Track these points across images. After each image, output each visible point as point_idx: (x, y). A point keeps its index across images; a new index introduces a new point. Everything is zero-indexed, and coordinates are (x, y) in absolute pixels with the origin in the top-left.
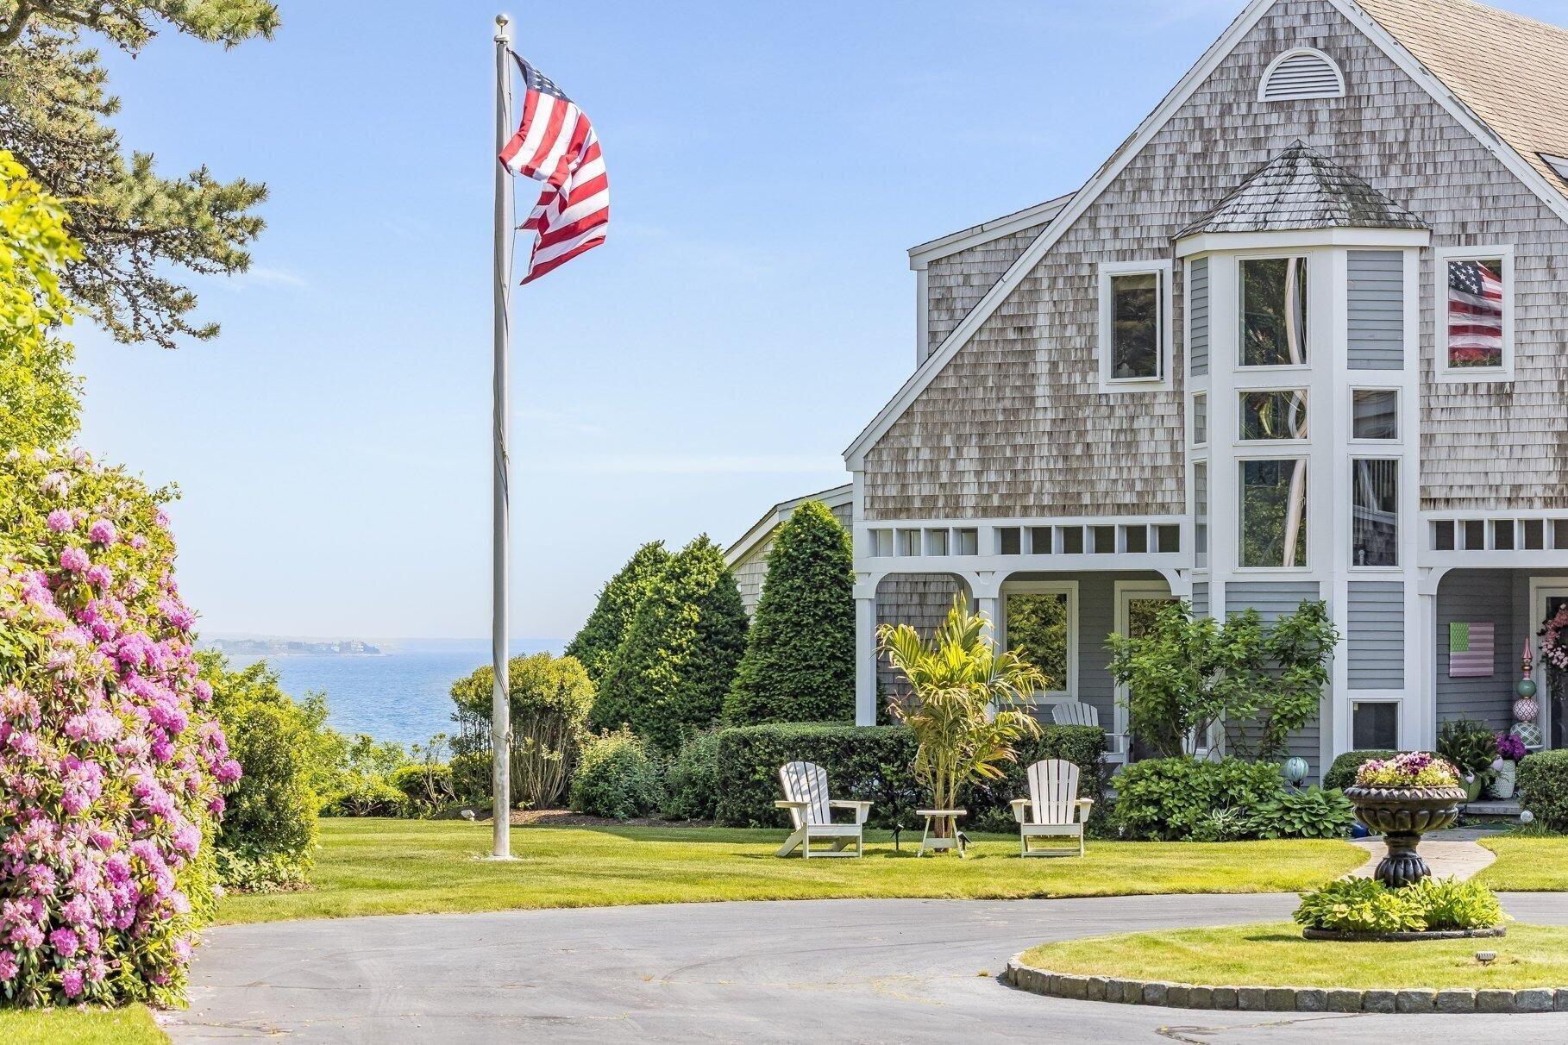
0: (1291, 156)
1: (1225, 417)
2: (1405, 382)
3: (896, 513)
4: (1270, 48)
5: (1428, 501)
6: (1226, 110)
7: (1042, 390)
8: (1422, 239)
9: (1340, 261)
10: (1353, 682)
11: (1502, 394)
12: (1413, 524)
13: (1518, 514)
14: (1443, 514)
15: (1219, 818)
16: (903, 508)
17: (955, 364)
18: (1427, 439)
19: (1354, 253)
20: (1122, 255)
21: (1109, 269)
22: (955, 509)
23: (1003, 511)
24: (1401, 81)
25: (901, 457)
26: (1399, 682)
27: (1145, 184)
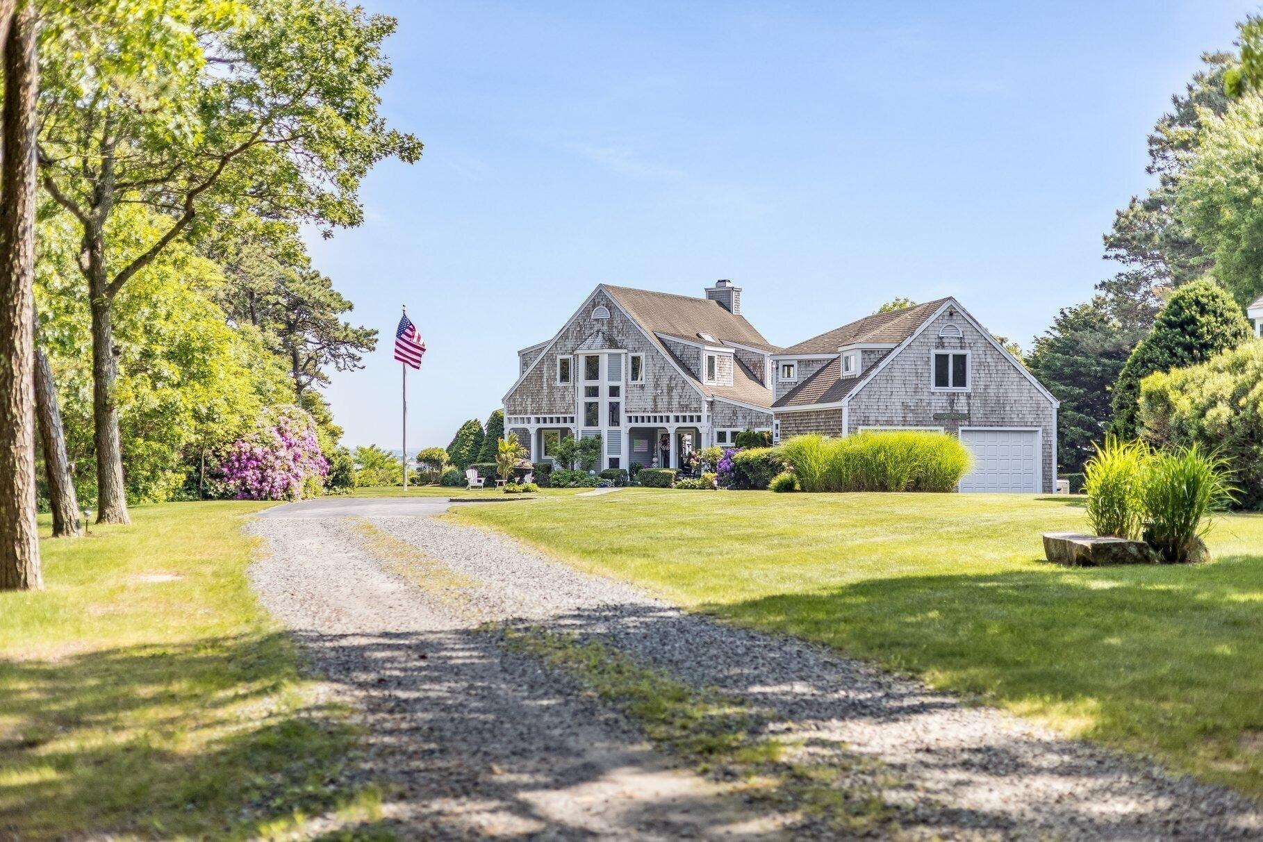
0: (598, 331)
1: (582, 392)
2: (621, 384)
3: (513, 414)
4: (594, 306)
5: (626, 411)
6: (585, 320)
7: (545, 385)
8: (626, 351)
9: (606, 357)
10: (609, 453)
11: (642, 387)
12: (623, 417)
13: (645, 415)
14: (630, 415)
15: (572, 483)
16: (515, 413)
17: (526, 379)
18: (627, 397)
19: (610, 355)
20: (562, 354)
21: (560, 357)
22: (526, 413)
23: (536, 413)
24: (622, 315)
25: (514, 401)
26: (620, 453)
27: (567, 337)
